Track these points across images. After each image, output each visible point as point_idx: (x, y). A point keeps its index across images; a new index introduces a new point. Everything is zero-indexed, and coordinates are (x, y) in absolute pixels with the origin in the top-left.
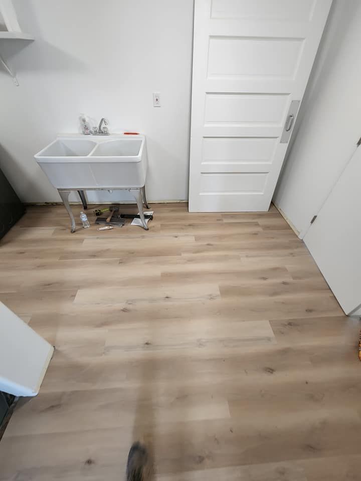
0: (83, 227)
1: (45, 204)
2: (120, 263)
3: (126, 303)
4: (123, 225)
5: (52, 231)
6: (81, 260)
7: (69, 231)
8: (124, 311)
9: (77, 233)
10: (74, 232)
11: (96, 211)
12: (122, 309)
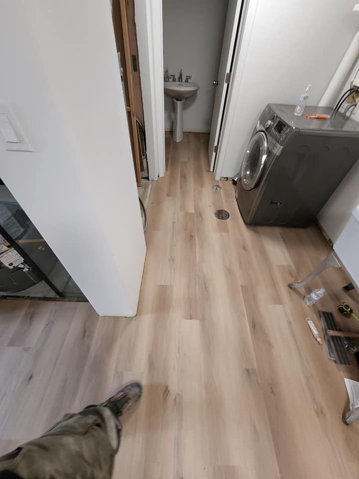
0: (304, 297)
1: (328, 240)
2: (248, 370)
3: (178, 394)
4: (335, 362)
5: (284, 263)
6: (245, 311)
7: (291, 280)
8: (165, 392)
9: (290, 293)
10: (291, 288)
11: (347, 306)
12: (169, 388)
